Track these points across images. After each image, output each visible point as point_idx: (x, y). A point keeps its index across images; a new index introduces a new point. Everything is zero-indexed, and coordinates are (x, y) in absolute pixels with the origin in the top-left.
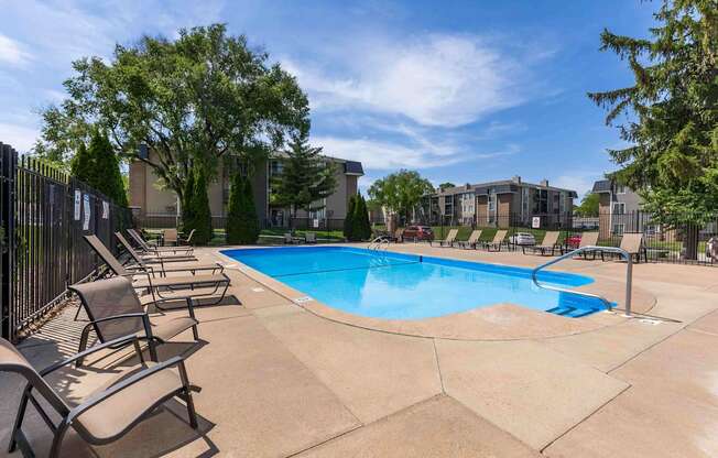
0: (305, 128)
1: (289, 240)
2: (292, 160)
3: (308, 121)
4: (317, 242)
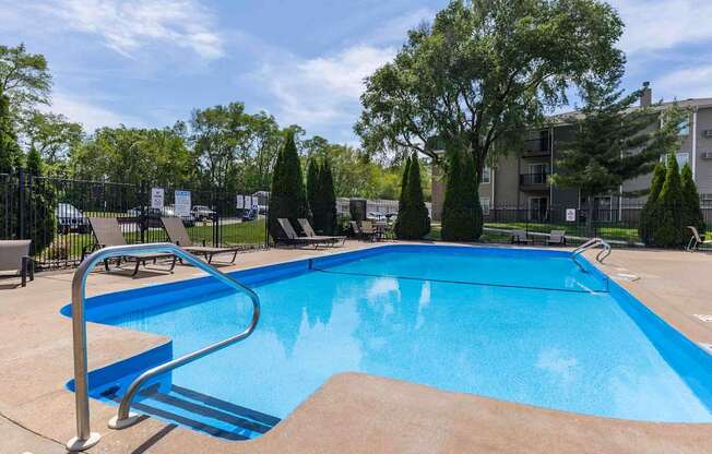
1: (515, 239)
2: (589, 120)
4: (564, 243)
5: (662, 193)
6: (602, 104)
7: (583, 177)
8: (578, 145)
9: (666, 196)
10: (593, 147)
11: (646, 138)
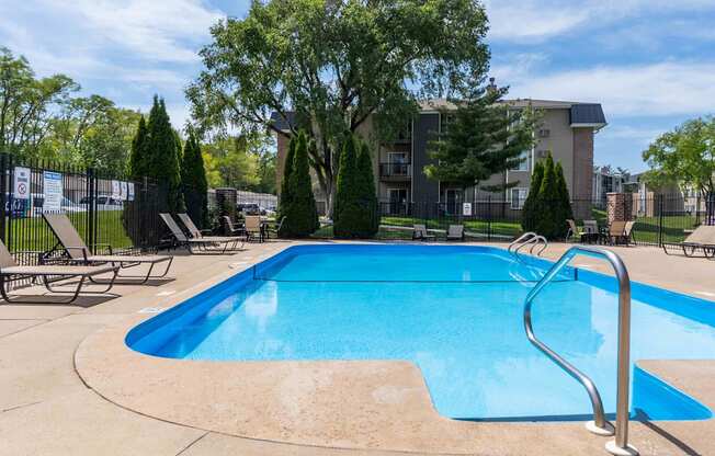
0: (480, 57)
1: (418, 235)
2: (460, 111)
3: (485, 47)
4: (463, 239)
5: (542, 189)
6: (471, 97)
7: (460, 170)
8: (449, 136)
9: (546, 190)
10: (465, 139)
11: (507, 134)
